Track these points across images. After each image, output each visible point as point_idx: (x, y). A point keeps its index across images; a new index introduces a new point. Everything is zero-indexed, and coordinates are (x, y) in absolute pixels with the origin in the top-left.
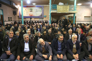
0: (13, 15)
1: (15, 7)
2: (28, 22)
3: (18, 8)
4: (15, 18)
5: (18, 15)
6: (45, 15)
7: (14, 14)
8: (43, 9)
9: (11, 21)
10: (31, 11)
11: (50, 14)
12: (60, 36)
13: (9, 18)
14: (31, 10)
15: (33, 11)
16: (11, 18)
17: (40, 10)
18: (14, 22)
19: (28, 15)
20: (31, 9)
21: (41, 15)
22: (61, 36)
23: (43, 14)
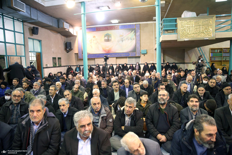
0: (65, 52)
1: (69, 32)
2: (101, 67)
3: (75, 34)
4: (69, 59)
5: (77, 52)
6: (143, 49)
7: (66, 49)
8: (138, 34)
9: (60, 66)
10: (108, 40)
11: (157, 46)
12: (205, 125)
13: (54, 59)
14: (106, 38)
15: (113, 38)
16: (59, 58)
17: (132, 35)
18: (66, 68)
19: (100, 51)
20: (108, 36)
21: (134, 50)
22: (211, 123)
23: (138, 46)
